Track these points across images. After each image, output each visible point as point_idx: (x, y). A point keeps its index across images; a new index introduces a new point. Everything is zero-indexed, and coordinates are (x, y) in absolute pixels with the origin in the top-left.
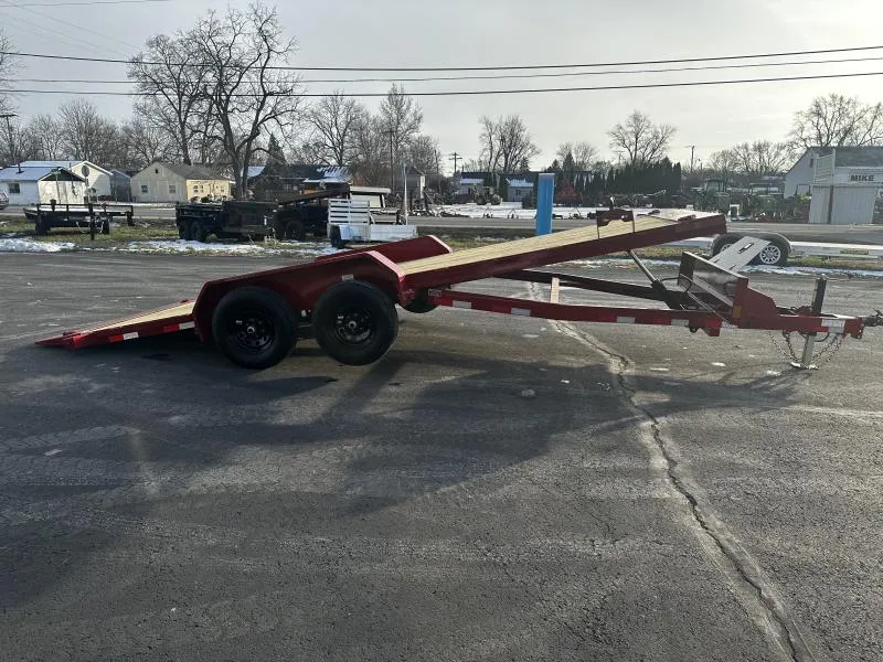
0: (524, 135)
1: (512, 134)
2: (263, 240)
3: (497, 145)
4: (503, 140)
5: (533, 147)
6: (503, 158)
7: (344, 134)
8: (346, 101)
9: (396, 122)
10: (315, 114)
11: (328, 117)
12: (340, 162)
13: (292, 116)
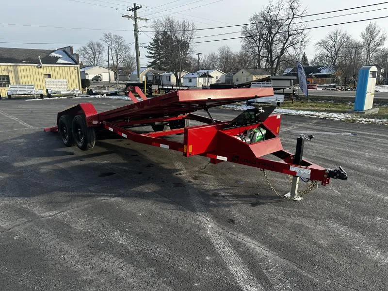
7: (338, 50)
8: (341, 34)
9: (369, 42)
10: (324, 42)
11: (331, 43)
12: (334, 64)
13: (301, 45)
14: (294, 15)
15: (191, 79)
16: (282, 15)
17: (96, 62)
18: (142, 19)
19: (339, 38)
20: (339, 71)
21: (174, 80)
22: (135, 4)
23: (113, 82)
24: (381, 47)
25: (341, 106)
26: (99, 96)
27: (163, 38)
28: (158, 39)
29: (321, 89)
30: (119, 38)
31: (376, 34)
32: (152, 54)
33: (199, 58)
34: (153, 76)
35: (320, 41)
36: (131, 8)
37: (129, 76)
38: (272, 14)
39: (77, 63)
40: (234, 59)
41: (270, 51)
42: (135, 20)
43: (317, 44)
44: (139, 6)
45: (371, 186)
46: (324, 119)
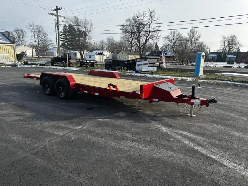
0: (237, 41)
1: (232, 40)
2: (120, 70)
3: (226, 44)
4: (229, 42)
5: (240, 45)
6: (228, 48)
7: (176, 42)
8: (177, 32)
9: (192, 38)
10: (168, 37)
11: (171, 37)
12: (173, 50)
13: (157, 38)
14: (152, 20)
15: (91, 56)
16: (146, 20)
17: (20, 43)
18: (62, 17)
19: (176, 34)
20: (177, 54)
21: (79, 56)
22: (57, 7)
23: (34, 56)
24: (198, 41)
25: (185, 74)
26: (35, 66)
27: (69, 28)
28: (66, 29)
29: (169, 64)
30: (40, 27)
31: (195, 33)
32: (62, 38)
33: (94, 43)
34: (64, 53)
35: (166, 36)
36: (54, 9)
37: (46, 53)
38: (139, 18)
39: (13, 43)
40: (116, 45)
41: (139, 41)
42: (57, 17)
43: (164, 38)
44: (60, 8)
45: (221, 110)
46: (181, 80)
